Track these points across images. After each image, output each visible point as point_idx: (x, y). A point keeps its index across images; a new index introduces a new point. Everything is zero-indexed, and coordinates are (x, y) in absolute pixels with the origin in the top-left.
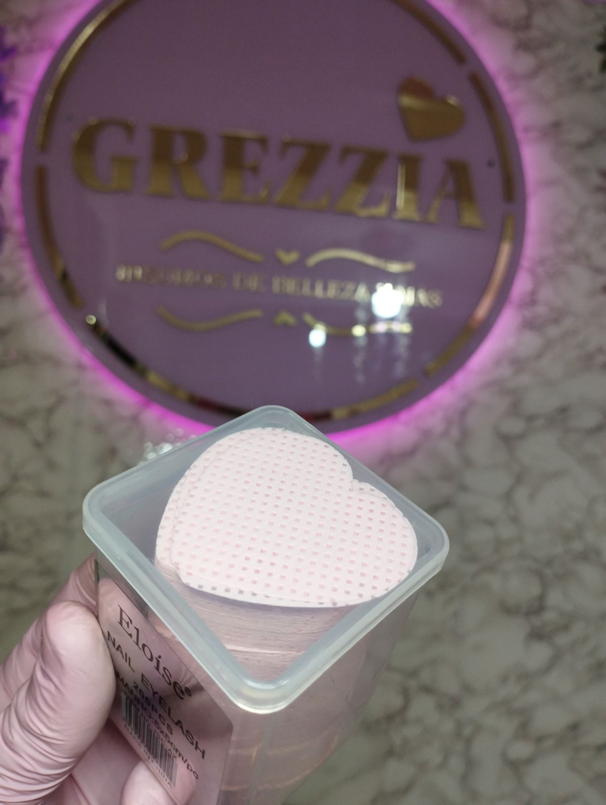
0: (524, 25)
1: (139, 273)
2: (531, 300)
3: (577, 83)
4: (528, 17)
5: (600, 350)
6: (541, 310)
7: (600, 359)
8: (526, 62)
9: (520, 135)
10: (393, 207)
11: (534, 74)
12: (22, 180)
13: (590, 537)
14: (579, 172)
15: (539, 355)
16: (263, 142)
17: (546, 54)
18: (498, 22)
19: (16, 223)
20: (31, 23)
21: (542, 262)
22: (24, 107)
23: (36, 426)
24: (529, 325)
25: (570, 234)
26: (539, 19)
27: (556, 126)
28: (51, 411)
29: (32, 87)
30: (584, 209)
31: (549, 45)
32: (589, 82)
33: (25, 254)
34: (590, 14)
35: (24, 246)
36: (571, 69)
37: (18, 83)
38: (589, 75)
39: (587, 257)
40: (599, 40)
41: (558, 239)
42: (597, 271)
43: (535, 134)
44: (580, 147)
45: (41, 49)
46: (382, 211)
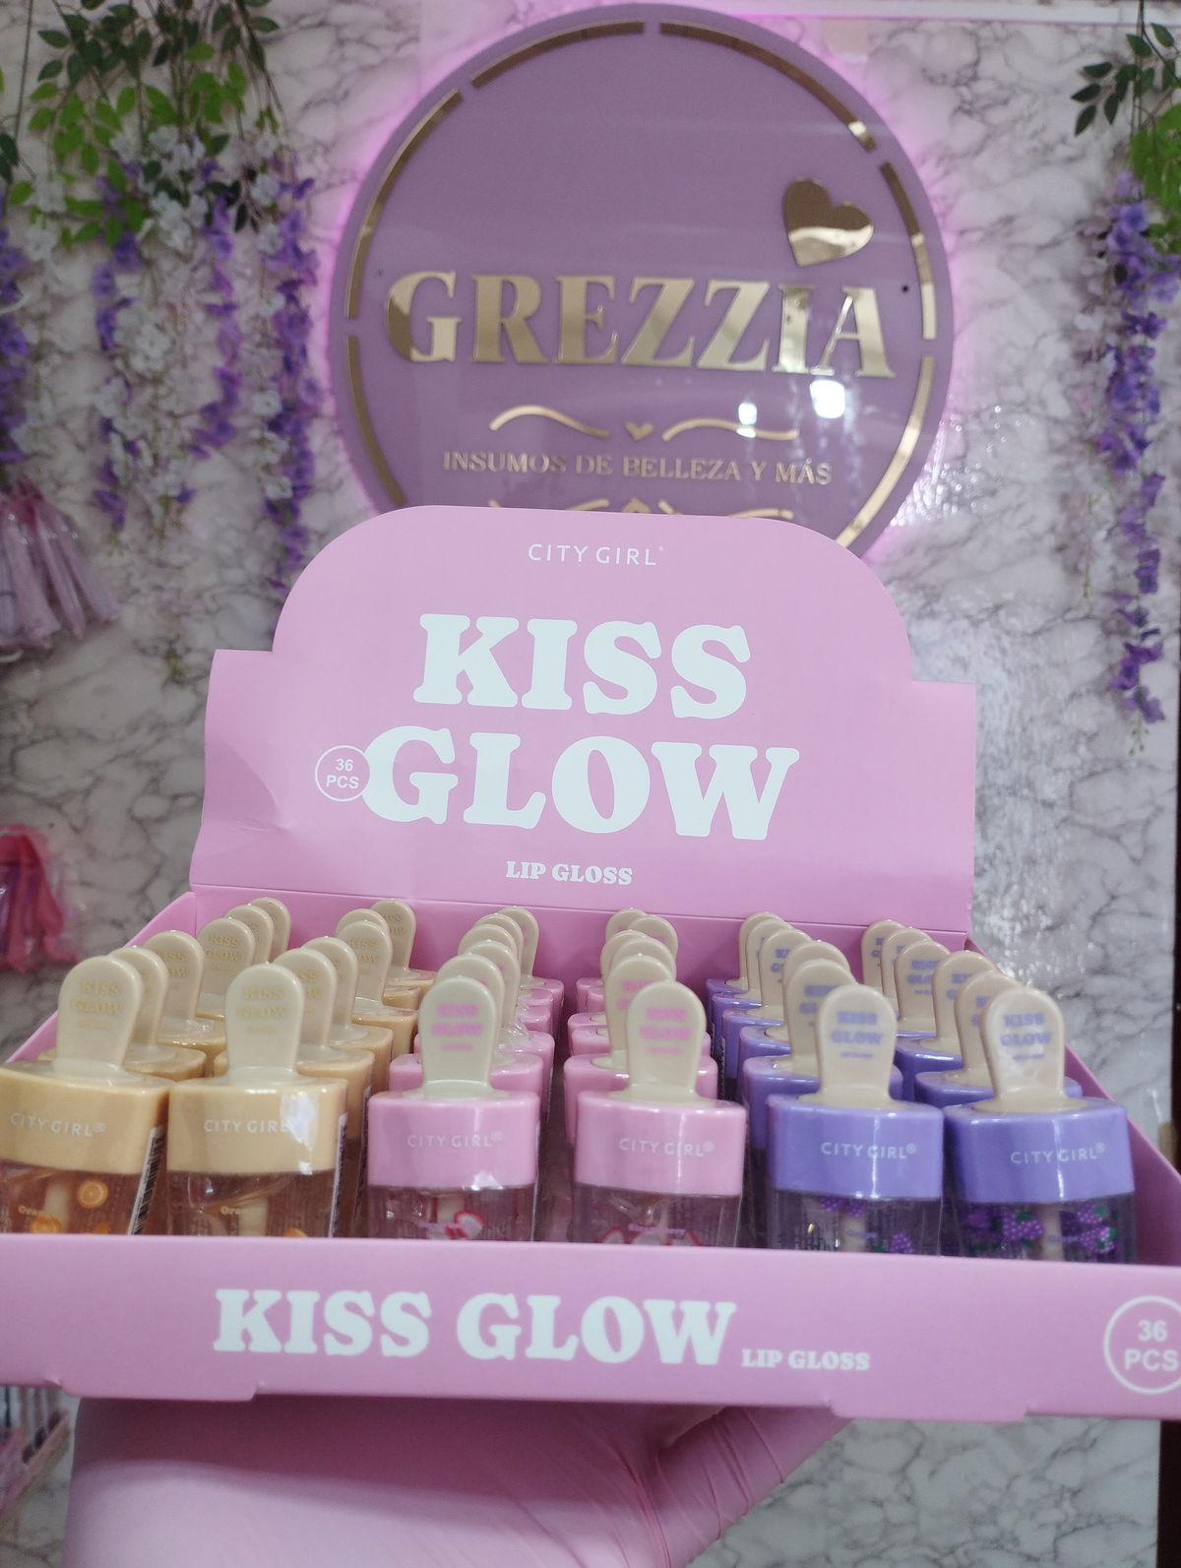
0: (971, 74)
3: (1043, 156)
4: (976, 63)
6: (972, 478)
8: (969, 131)
9: (949, 241)
10: (774, 357)
11: (979, 150)
12: (329, 353)
14: (1036, 285)
15: (967, 539)
17: (997, 116)
18: (929, 77)
19: (329, 403)
20: (327, 148)
21: (977, 415)
24: (955, 499)
25: (1020, 373)
26: (992, 65)
27: (1007, 221)
29: (335, 235)
30: (1044, 335)
31: (1005, 102)
32: (1063, 151)
33: (340, 443)
34: (1071, 46)
35: (339, 433)
36: (1035, 135)
37: (317, 231)
38: (1063, 140)
39: (1042, 403)
40: (1082, 83)
41: (1001, 382)
42: (1056, 421)
43: (976, 236)
44: (1041, 248)
45: (343, 182)
46: (758, 363)
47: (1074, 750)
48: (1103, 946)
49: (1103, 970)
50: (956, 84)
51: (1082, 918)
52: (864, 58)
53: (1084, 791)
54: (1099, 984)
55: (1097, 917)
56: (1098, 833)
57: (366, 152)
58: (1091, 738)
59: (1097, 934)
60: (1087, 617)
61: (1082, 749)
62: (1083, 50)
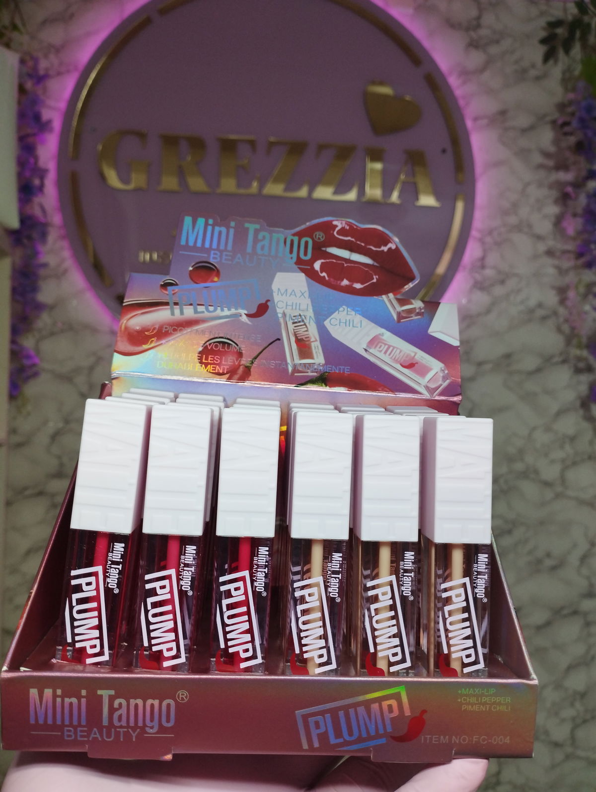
0: (475, 25)
1: (155, 256)
2: (481, 264)
3: (522, 75)
4: (479, 18)
5: (540, 305)
6: (489, 272)
7: (540, 313)
8: (476, 58)
9: (469, 124)
10: (361, 192)
11: (482, 70)
12: (59, 184)
13: (530, 459)
14: (523, 153)
15: (488, 311)
16: (252, 143)
17: (494, 50)
18: (452, 24)
19: (56, 219)
20: (58, 50)
21: (490, 233)
22: (57, 124)
23: (81, 380)
24: (479, 286)
25: (515, 206)
26: (489, 19)
27: (503, 113)
28: (91, 369)
29: (62, 105)
30: (528, 184)
31: (497, 42)
32: (533, 73)
33: (65, 244)
34: (534, 11)
35: (63, 237)
36: (516, 62)
37: (51, 103)
38: (533, 66)
39: (530, 226)
40: (543, 34)
41: (505, 213)
42: (539, 238)
43: (484, 122)
44: (524, 131)
45: (68, 71)
46: (352, 196)
47: (562, 447)
48: (588, 578)
49: (589, 595)
50: (468, 29)
51: (574, 559)
52: (410, 11)
53: (571, 475)
54: (587, 605)
55: (584, 559)
56: (582, 502)
57: (85, 53)
58: (573, 439)
59: (585, 571)
60: (564, 361)
61: (568, 447)
62: (542, 14)
